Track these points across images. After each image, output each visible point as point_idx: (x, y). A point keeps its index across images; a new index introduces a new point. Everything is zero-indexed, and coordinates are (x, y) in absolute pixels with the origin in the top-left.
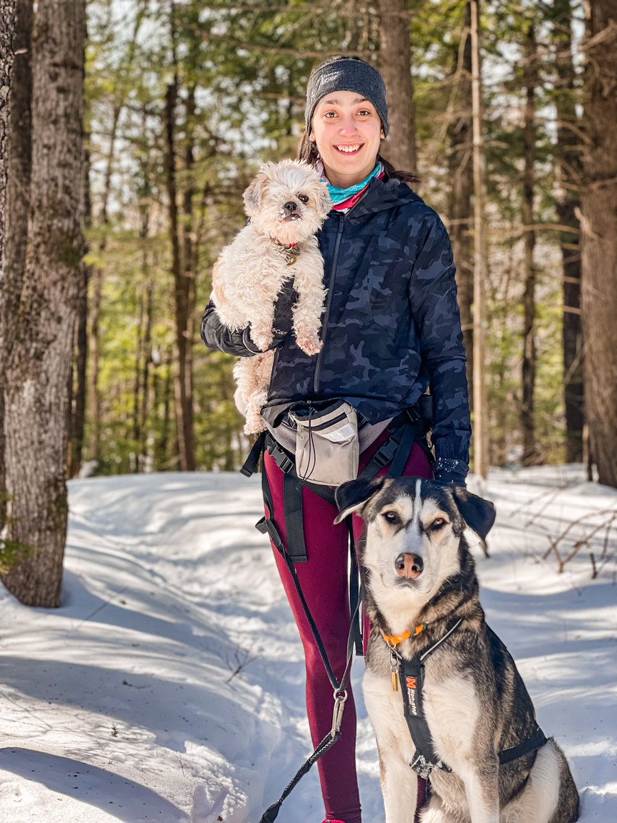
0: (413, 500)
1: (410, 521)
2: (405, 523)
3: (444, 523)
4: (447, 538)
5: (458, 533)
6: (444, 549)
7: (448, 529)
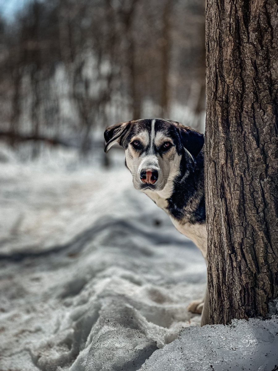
0: (150, 133)
1: (149, 146)
2: (145, 148)
3: (171, 145)
4: (173, 155)
5: (180, 152)
6: (171, 163)
7: (173, 149)
